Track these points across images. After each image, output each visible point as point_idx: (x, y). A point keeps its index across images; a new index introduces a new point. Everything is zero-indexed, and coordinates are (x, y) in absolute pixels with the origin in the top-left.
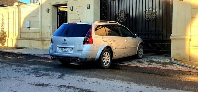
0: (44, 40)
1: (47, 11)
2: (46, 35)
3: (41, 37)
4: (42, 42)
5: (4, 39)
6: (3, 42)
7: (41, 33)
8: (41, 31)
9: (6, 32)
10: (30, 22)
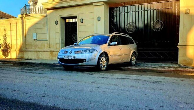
0: (53, 51)
1: (56, 23)
2: (55, 46)
3: (49, 48)
4: (51, 53)
5: (7, 51)
6: (6, 54)
7: (50, 44)
8: (49, 43)
9: (9, 43)
10: (37, 34)
